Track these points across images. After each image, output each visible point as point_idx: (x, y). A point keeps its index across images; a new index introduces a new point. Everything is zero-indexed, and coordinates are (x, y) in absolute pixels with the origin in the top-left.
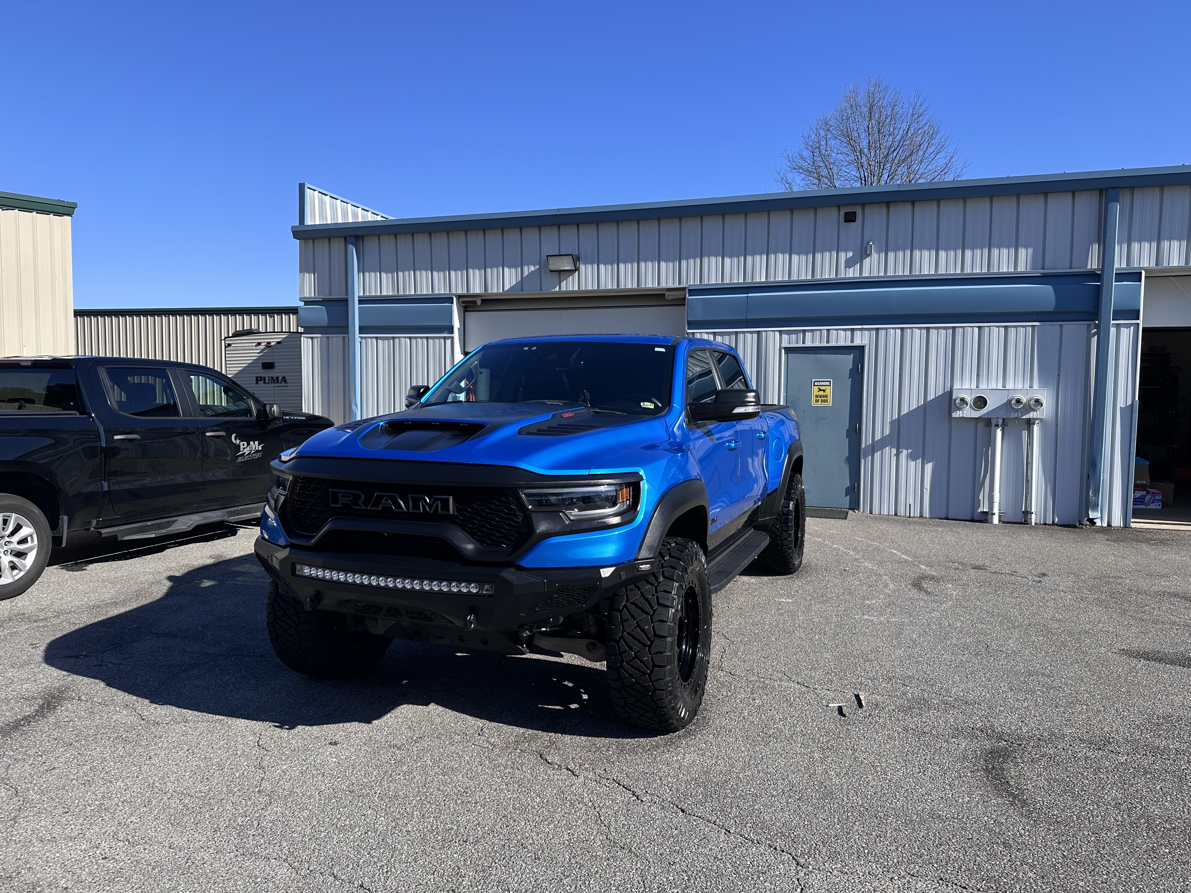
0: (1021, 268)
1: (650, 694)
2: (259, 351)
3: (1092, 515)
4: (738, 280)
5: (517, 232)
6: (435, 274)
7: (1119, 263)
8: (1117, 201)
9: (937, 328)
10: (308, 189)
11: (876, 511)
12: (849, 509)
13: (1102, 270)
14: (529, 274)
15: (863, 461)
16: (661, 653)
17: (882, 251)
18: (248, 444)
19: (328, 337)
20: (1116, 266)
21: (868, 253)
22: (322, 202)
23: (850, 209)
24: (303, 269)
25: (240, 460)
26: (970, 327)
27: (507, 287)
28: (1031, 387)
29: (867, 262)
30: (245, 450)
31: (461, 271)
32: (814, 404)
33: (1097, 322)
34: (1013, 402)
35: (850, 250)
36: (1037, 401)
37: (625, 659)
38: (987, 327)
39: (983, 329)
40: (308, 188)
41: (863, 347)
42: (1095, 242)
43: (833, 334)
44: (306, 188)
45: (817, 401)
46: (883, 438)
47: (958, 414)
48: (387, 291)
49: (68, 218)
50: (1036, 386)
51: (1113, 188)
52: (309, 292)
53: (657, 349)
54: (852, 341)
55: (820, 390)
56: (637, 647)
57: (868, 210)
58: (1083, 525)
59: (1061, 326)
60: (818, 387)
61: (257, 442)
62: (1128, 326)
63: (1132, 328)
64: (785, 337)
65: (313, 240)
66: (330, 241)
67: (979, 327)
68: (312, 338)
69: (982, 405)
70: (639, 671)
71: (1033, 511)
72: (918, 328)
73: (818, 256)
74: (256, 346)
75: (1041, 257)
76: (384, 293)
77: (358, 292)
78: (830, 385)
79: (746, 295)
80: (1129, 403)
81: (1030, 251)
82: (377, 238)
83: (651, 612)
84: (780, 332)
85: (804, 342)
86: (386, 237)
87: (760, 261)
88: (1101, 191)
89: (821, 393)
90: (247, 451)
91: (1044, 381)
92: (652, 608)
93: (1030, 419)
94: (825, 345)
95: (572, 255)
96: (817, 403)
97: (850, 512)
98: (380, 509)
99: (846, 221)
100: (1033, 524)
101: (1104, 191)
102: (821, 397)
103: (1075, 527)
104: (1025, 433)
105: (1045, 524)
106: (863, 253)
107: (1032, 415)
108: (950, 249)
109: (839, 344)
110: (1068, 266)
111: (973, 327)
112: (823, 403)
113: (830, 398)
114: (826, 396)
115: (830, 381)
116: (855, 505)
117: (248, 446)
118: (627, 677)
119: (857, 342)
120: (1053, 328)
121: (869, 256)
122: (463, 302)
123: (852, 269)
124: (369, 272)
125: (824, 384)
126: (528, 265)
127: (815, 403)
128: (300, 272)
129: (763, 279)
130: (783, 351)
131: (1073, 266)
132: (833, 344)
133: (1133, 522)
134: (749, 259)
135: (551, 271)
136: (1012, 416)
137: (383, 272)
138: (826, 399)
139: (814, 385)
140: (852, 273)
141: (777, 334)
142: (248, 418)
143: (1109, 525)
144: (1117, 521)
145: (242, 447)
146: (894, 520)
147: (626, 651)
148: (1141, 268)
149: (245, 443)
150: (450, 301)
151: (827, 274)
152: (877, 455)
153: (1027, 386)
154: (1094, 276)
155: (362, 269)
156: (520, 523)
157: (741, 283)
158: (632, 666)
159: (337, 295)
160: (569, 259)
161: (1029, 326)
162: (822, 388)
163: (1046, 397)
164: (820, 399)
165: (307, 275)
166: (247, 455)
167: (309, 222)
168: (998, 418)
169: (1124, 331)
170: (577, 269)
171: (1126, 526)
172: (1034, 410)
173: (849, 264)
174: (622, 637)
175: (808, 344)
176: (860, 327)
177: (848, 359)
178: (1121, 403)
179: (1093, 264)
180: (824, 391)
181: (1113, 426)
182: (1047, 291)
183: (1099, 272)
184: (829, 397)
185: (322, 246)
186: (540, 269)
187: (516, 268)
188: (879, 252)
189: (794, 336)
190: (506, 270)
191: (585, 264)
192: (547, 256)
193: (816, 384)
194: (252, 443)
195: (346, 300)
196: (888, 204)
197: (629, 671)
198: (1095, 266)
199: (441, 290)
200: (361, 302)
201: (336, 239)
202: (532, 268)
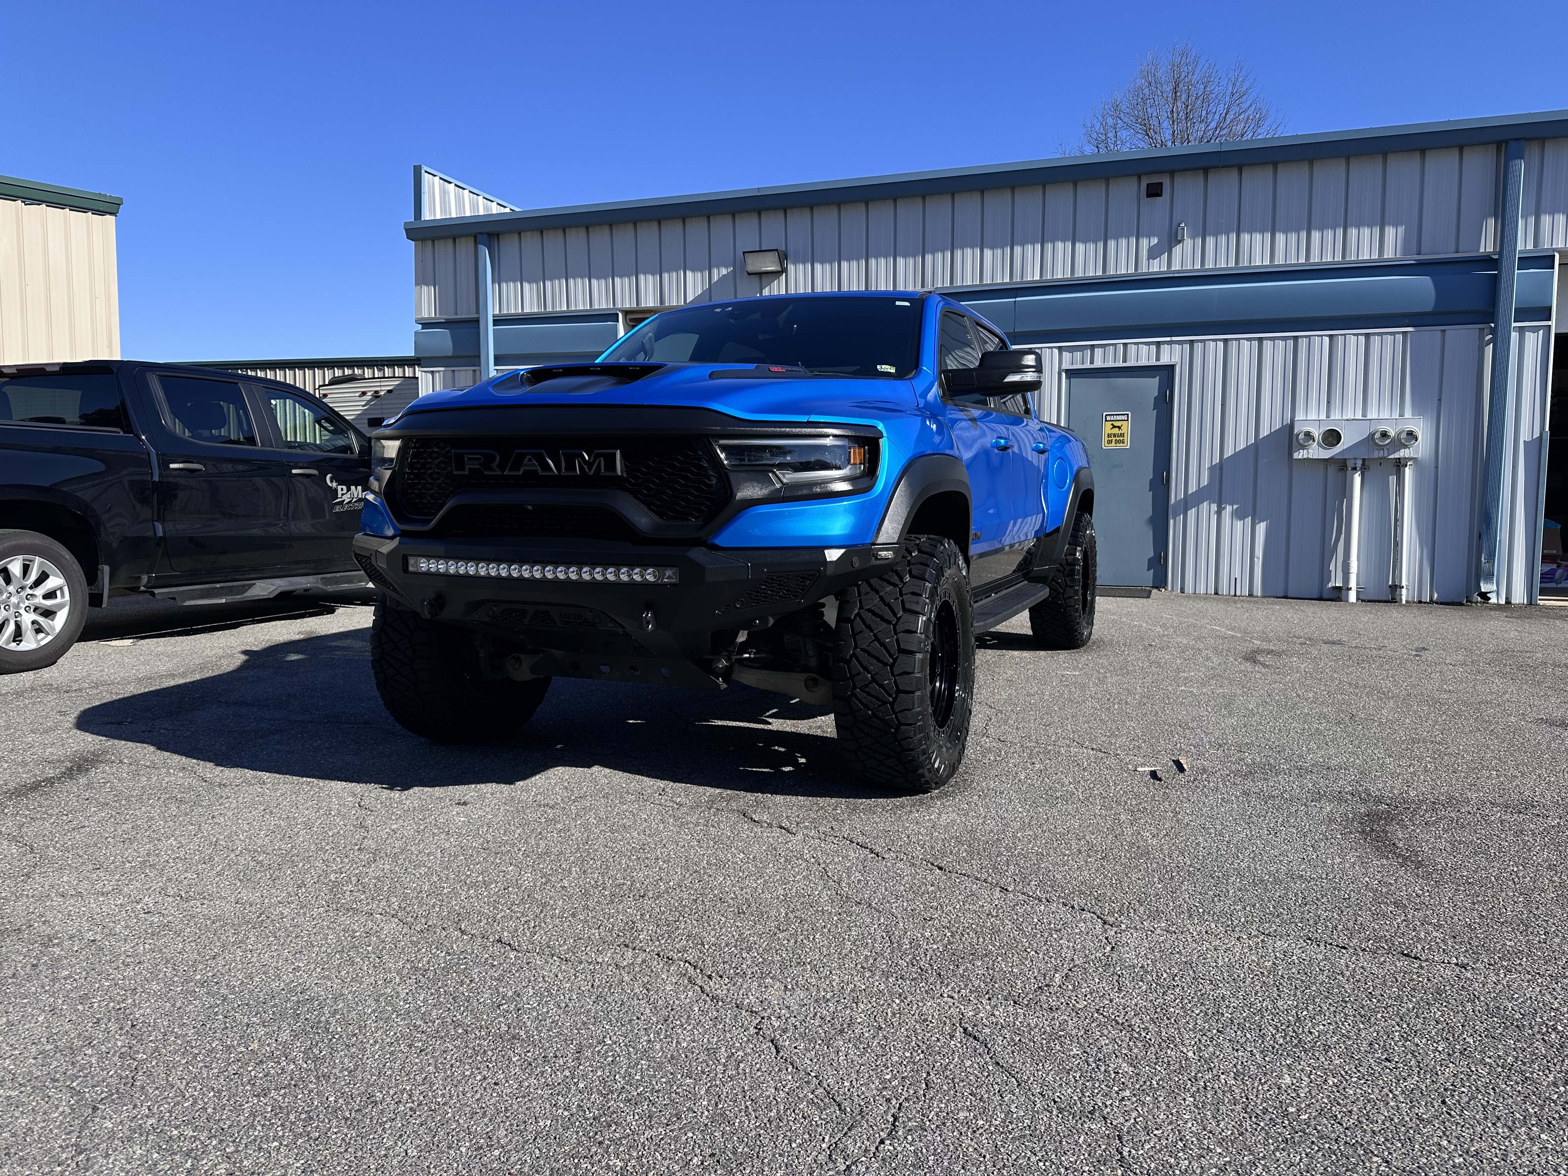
0: (1389, 254)
1: (893, 730)
2: (364, 403)
3: (1484, 588)
4: (1002, 279)
5: (703, 223)
6: (594, 282)
7: (1524, 244)
8: (1522, 157)
9: (1273, 339)
10: (426, 174)
11: (1189, 589)
12: (1153, 587)
13: (1501, 253)
14: (720, 279)
15: (1171, 522)
16: (908, 673)
17: (1198, 236)
18: (349, 490)
19: (454, 371)
20: (1520, 246)
21: (1179, 238)
22: (444, 192)
23: (1155, 179)
24: (420, 280)
25: (337, 509)
26: (1318, 336)
27: (690, 298)
28: (1402, 415)
29: (1177, 250)
30: (344, 497)
31: (629, 277)
32: (1105, 446)
33: (1493, 325)
34: (1377, 436)
35: (1154, 235)
36: (1411, 435)
37: (859, 685)
38: (1341, 335)
39: (1335, 338)
40: (426, 172)
41: (1172, 367)
42: (1490, 216)
43: (1132, 349)
44: (423, 171)
45: (1110, 442)
46: (1200, 491)
47: (1301, 454)
48: (531, 307)
49: (110, 219)
50: (1408, 414)
51: (1517, 140)
52: (428, 311)
53: (898, 303)
54: (1158, 359)
55: (1114, 427)
56: (874, 666)
57: (1178, 180)
58: (1471, 602)
59: (1443, 331)
60: (1111, 423)
61: (359, 488)
62: (1535, 329)
63: (1541, 332)
64: (1066, 355)
65: (433, 241)
66: (455, 242)
67: (1331, 336)
68: (432, 373)
69: (1335, 442)
70: (878, 699)
71: (1404, 583)
72: (1247, 339)
73: (1112, 244)
74: (360, 396)
75: (1416, 238)
76: (527, 310)
77: (492, 310)
78: (1128, 420)
79: (1014, 300)
80: (1537, 434)
81: (1401, 230)
82: (516, 236)
83: (894, 621)
84: (1060, 348)
85: (1092, 362)
86: (528, 234)
87: (1032, 252)
88: (1499, 144)
89: (1116, 431)
90: (346, 498)
91: (1419, 407)
92: (895, 614)
93: (1399, 459)
94: (1120, 364)
95: (777, 250)
96: (1110, 445)
97: (1154, 591)
98: (521, 473)
99: (1149, 195)
100: (1404, 602)
101: (1504, 144)
102: (1115, 435)
103: (1461, 604)
104: (1393, 479)
105: (1420, 602)
106: (1172, 239)
107: (1403, 453)
108: (1291, 231)
109: (1140, 364)
110: (1453, 249)
111: (1322, 336)
112: (1118, 444)
113: (1128, 439)
114: (1122, 435)
115: (1128, 415)
116: (1160, 582)
117: (348, 491)
118: (861, 709)
119: (1165, 360)
120: (1432, 334)
121: (1180, 242)
122: (631, 320)
123: (1156, 261)
124: (507, 282)
125: (1119, 418)
126: (718, 268)
127: (1106, 444)
128: (416, 284)
129: (1037, 277)
130: (1064, 375)
131: (1461, 249)
132: (1131, 363)
133: (1540, 600)
134: (1018, 249)
135: (749, 274)
136: (1376, 456)
137: (525, 281)
138: (1121, 439)
139: (1106, 420)
140: (1157, 267)
141: (1056, 351)
142: (348, 455)
143: (1508, 602)
144: (1519, 596)
145: (340, 493)
146: (1214, 599)
147: (859, 674)
148: (1554, 250)
149: (344, 487)
150: (614, 317)
151: (1123, 268)
152: (1192, 513)
153: (1396, 415)
154: (1488, 262)
155: (498, 279)
156: (714, 486)
157: (1006, 284)
158: (868, 693)
159: (464, 314)
160: (774, 257)
161: (1398, 333)
162: (1116, 424)
163: (1422, 428)
164: (1114, 439)
165: (425, 288)
166: (347, 503)
167: (427, 216)
168: (1355, 459)
169: (1530, 337)
170: (784, 270)
171: (1531, 603)
172: (1406, 447)
173: (1153, 254)
174: (854, 655)
175: (1098, 364)
176: (1168, 339)
177: (1152, 384)
178: (1525, 436)
179: (1487, 246)
180: (1119, 428)
181: (1514, 467)
182: (1424, 283)
183: (1496, 257)
184: (1126, 435)
185: (445, 249)
186: (734, 271)
187: (702, 271)
188: (1193, 237)
189: (1079, 354)
190: (689, 274)
191: (795, 263)
192: (744, 253)
193: (1108, 418)
194: (353, 488)
195: (477, 321)
196: (1206, 170)
197: (864, 701)
198: (1490, 249)
199: (602, 304)
200: (496, 322)
201: (463, 239)
202: (724, 271)
